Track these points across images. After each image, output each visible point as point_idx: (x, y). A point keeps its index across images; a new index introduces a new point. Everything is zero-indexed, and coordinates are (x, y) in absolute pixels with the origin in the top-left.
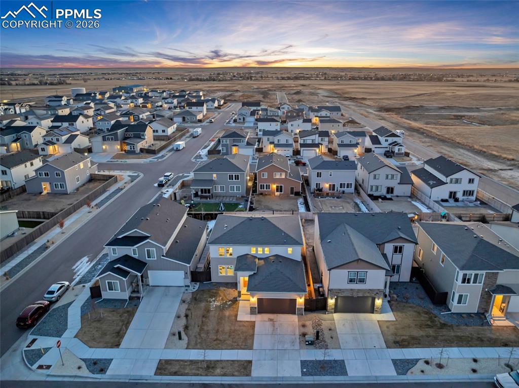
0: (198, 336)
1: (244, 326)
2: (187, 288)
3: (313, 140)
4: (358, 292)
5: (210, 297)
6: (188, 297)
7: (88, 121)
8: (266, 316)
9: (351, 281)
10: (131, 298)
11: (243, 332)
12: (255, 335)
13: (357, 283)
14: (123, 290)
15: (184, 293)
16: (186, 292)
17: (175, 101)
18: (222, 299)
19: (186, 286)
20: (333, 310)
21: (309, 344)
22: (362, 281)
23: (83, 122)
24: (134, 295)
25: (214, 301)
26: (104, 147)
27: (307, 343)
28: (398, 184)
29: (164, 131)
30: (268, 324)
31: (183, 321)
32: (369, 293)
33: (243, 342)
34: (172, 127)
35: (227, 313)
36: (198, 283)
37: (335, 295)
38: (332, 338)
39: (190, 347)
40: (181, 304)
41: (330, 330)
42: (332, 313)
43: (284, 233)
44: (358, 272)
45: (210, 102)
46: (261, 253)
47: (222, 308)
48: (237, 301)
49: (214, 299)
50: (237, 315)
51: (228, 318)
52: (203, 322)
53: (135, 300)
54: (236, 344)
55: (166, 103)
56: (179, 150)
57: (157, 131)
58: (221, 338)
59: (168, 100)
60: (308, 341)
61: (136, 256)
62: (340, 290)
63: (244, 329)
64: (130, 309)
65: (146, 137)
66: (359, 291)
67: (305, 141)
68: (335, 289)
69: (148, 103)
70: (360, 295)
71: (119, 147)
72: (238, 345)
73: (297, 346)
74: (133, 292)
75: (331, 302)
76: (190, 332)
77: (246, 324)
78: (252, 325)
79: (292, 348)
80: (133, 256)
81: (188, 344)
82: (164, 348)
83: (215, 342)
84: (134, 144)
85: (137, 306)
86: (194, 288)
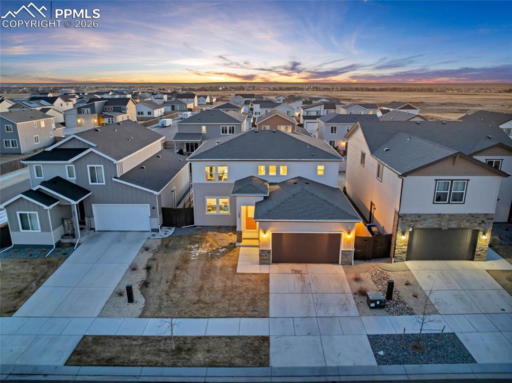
0: (165, 297)
1: (250, 280)
2: (153, 233)
4: (450, 220)
5: (191, 244)
6: (155, 244)
7: (67, 104)
8: (287, 267)
9: (439, 198)
10: (59, 244)
11: (247, 291)
12: (271, 296)
13: (449, 203)
14: (45, 228)
15: (149, 238)
16: (153, 237)
17: (165, 97)
18: (211, 246)
19: (153, 230)
20: (404, 256)
21: (377, 307)
22: (459, 198)
23: (62, 105)
24: (66, 241)
25: (198, 248)
26: (79, 121)
27: (373, 305)
29: (149, 113)
30: (293, 277)
31: (142, 275)
32: (468, 221)
33: (248, 305)
34: (160, 110)
35: (219, 263)
36: (173, 229)
37: (410, 226)
38: (415, 296)
39: (147, 313)
40: (141, 251)
41: (407, 284)
42: (402, 260)
43: (310, 145)
44: (452, 181)
45: (202, 97)
46: (274, 174)
47: (212, 256)
48: (235, 247)
49: (197, 245)
50: (237, 264)
51: (221, 270)
52: (175, 276)
53: (64, 248)
54: (236, 309)
55: (155, 99)
56: (166, 127)
57: (142, 113)
58: (207, 299)
59: (157, 95)
60: (375, 301)
61: (73, 180)
62: (419, 216)
63: (251, 285)
64: (54, 259)
65: (127, 112)
66: (453, 216)
68: (410, 215)
69: (136, 99)
70: (453, 225)
71: (96, 121)
72: (238, 311)
73: (354, 311)
74: (66, 235)
75: (402, 239)
76: (151, 291)
77: (253, 278)
78: (266, 279)
79: (345, 314)
80: (68, 179)
81: (144, 310)
82: (98, 316)
83: (197, 306)
84: (113, 117)
85: (66, 255)
86: (165, 234)
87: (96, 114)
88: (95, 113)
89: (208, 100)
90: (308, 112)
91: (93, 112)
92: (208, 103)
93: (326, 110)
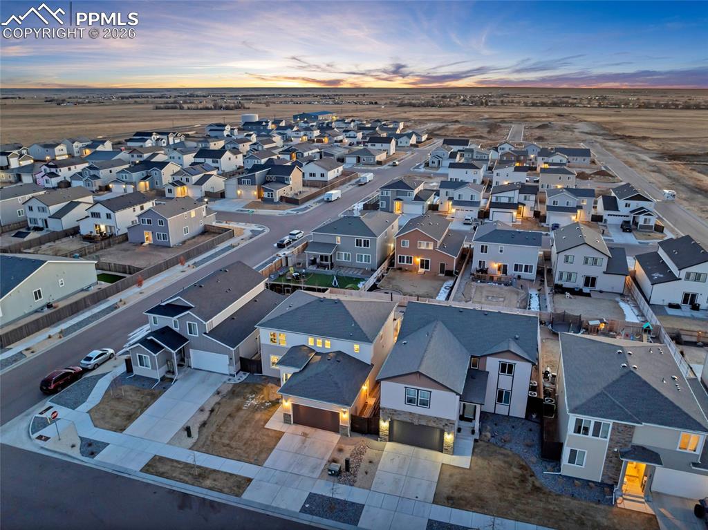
0: (210, 438)
1: (268, 435)
2: (230, 377)
3: (510, 198)
4: (419, 419)
5: (250, 394)
6: (226, 389)
7: (236, 157)
8: (301, 429)
9: (410, 401)
10: (163, 379)
11: (262, 443)
12: (274, 450)
13: (417, 405)
14: (154, 368)
15: (225, 382)
16: (228, 382)
17: (360, 135)
18: (263, 399)
19: (231, 375)
20: (387, 438)
21: (332, 475)
22: (425, 404)
23: (230, 159)
24: (169, 376)
25: (253, 399)
26: (239, 192)
27: (330, 473)
28: (604, 273)
29: (322, 175)
30: (298, 439)
31: (205, 416)
32: (434, 422)
33: (256, 454)
34: (336, 170)
35: (258, 416)
36: (248, 374)
37: (389, 417)
38: (366, 473)
39: (195, 448)
40: (214, 395)
41: (370, 462)
42: (385, 440)
43: (355, 323)
44: (418, 390)
45: (405, 137)
46: (321, 346)
47: (255, 409)
48: (278, 403)
49: (254, 396)
50: (268, 420)
51: (256, 422)
52: (224, 422)
53: (166, 381)
54: (247, 455)
55: (347, 137)
56: (331, 201)
57: (314, 175)
58: (234, 444)
59: (350, 133)
60: (331, 471)
61: (177, 330)
62: (395, 411)
63: (266, 439)
64: (157, 391)
65: (291, 182)
66: (421, 417)
67: (499, 198)
68: (389, 409)
69: (324, 137)
70: (423, 423)
71: (256, 193)
72: (247, 457)
73: (317, 474)
74: (169, 372)
75: (384, 425)
76: (205, 430)
77: (271, 434)
78: (279, 435)
79: (310, 475)
81: (195, 444)
82: (167, 444)
83: (225, 448)
84: (272, 191)
85: (165, 389)
86: (239, 379)
87: (257, 186)
88: (255, 185)
89: (413, 140)
90: (497, 197)
91: (253, 183)
92: (412, 145)
93: (522, 196)
